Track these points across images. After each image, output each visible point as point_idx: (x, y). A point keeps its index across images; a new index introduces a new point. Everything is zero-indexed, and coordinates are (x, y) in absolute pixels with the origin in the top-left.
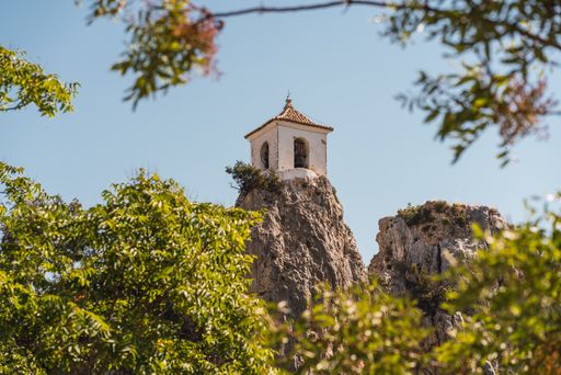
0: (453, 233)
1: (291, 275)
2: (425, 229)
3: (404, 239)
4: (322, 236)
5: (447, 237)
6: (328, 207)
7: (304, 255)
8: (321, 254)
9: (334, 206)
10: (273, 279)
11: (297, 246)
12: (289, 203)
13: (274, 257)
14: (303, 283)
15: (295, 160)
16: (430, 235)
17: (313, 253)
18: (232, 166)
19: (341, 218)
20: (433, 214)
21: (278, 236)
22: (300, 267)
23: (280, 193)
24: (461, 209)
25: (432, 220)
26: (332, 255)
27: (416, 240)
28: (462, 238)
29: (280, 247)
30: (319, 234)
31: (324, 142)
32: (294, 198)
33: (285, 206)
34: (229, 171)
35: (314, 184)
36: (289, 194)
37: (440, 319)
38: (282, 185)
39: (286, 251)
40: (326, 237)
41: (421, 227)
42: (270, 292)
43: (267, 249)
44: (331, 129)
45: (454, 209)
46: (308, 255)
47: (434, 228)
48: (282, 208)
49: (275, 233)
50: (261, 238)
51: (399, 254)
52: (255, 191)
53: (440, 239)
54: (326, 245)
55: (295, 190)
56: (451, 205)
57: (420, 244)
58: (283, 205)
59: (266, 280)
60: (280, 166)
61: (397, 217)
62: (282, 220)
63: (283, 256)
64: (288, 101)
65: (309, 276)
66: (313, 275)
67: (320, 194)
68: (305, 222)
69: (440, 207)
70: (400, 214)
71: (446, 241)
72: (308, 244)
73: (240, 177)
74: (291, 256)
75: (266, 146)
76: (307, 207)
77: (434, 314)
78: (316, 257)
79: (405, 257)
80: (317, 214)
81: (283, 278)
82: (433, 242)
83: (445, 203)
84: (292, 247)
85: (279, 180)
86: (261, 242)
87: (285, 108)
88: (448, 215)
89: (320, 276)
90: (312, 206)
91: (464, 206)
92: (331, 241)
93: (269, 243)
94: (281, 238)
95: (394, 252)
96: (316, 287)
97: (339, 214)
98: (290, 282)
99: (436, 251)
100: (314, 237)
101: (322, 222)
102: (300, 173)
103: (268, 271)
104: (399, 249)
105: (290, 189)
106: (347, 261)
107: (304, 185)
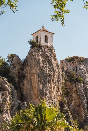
0: (80, 64)
1: (44, 69)
2: (73, 63)
3: (67, 65)
4: (51, 60)
5: (78, 65)
6: (53, 53)
7: (47, 64)
8: (51, 65)
9: (54, 53)
10: (39, 70)
11: (45, 62)
12: (43, 51)
13: (40, 64)
14: (47, 71)
15: (45, 41)
16: (74, 64)
17: (49, 64)
18: (29, 41)
19: (56, 56)
20: (75, 59)
21: (41, 59)
22: (46, 67)
23: (41, 48)
24: (82, 58)
25: (75, 60)
26: (54, 65)
27: (70, 65)
28: (82, 65)
29: (41, 62)
30: (51, 59)
31: (52, 37)
32: (45, 50)
33: (43, 52)
34: (28, 42)
35: (50, 47)
36: (43, 49)
37: (77, 84)
38: (42, 46)
39: (43, 63)
40: (52, 60)
41: (72, 62)
42: (38, 73)
43: (38, 62)
44: (54, 34)
45: (80, 58)
46: (48, 64)
47: (75, 62)
48: (42, 52)
49: (40, 58)
50: (37, 59)
51: (66, 69)
52: (35, 47)
53: (77, 65)
54: (52, 62)
55: (45, 48)
56: (79, 57)
57: (71, 66)
58: (42, 51)
59: (37, 70)
60: (41, 42)
61: (65, 60)
62: (42, 55)
63: (42, 64)
64: (43, 26)
65: (48, 70)
66: (49, 69)
67: (51, 49)
68: (47, 56)
69: (77, 57)
70: (66, 59)
71: (78, 66)
72: (48, 62)
73: (31, 44)
74: (44, 64)
75: (37, 37)
76: (48, 53)
77: (75, 83)
78: (50, 65)
79: (67, 69)
80: (50, 54)
81: (42, 70)
82: (75, 66)
83: (78, 56)
84: (44, 62)
85: (41, 45)
86: (36, 60)
87: (42, 28)
88: (79, 59)
89: (51, 70)
90: (49, 52)
91: (83, 58)
92: (53, 62)
93: (39, 61)
94: (41, 60)
95: (64, 68)
96: (50, 73)
97: (55, 55)
98: (43, 71)
99: (76, 68)
100: (50, 60)
101: (51, 57)
102: (46, 44)
103: (38, 68)
104: (66, 68)
105: (44, 48)
106: (57, 67)
107: (47, 47)
